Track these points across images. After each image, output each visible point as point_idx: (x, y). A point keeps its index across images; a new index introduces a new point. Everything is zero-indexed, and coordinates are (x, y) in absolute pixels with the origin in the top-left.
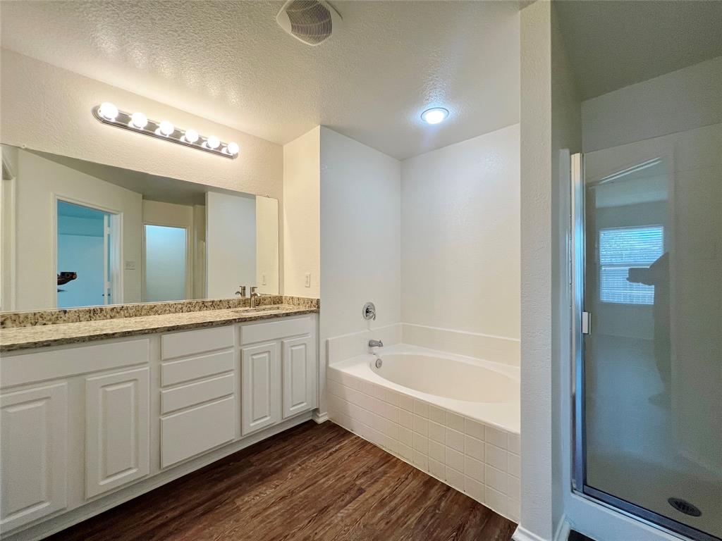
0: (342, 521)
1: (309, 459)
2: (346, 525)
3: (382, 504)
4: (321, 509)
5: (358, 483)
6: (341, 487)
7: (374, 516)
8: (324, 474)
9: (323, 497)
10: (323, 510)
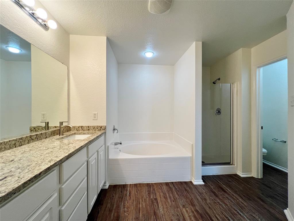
0: (164, 211)
1: (124, 203)
2: (167, 211)
3: (165, 198)
4: (154, 214)
5: (152, 197)
6: (149, 203)
7: (169, 203)
8: (138, 203)
9: (149, 210)
10: (155, 214)
